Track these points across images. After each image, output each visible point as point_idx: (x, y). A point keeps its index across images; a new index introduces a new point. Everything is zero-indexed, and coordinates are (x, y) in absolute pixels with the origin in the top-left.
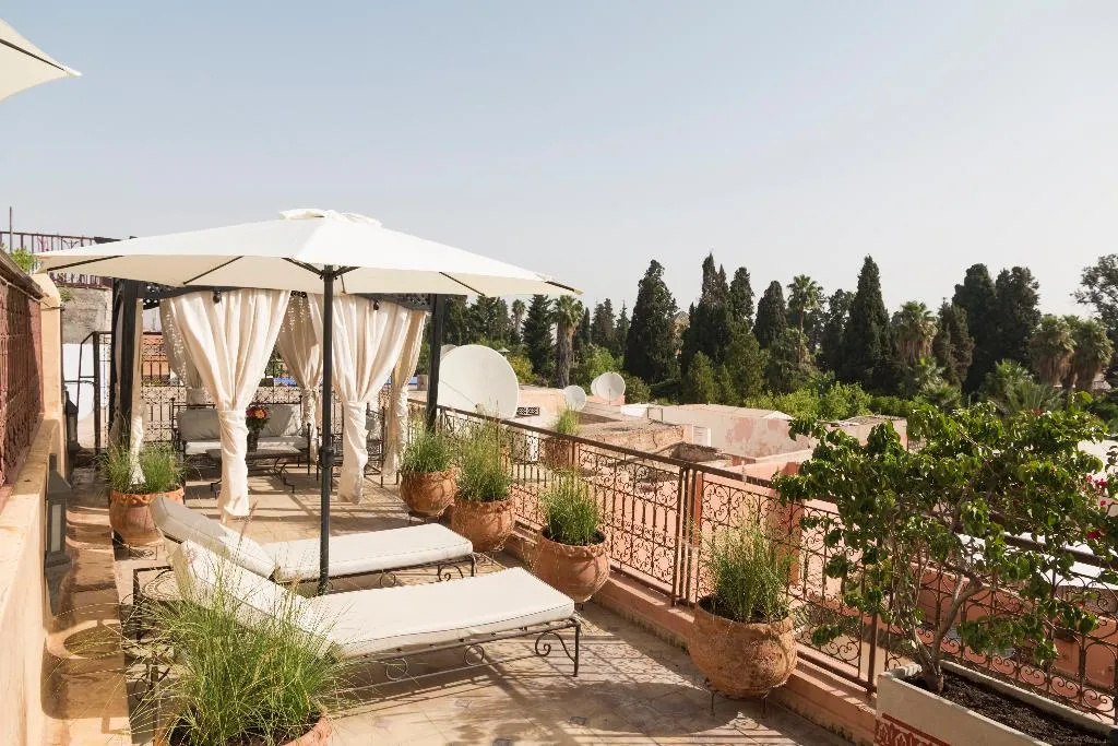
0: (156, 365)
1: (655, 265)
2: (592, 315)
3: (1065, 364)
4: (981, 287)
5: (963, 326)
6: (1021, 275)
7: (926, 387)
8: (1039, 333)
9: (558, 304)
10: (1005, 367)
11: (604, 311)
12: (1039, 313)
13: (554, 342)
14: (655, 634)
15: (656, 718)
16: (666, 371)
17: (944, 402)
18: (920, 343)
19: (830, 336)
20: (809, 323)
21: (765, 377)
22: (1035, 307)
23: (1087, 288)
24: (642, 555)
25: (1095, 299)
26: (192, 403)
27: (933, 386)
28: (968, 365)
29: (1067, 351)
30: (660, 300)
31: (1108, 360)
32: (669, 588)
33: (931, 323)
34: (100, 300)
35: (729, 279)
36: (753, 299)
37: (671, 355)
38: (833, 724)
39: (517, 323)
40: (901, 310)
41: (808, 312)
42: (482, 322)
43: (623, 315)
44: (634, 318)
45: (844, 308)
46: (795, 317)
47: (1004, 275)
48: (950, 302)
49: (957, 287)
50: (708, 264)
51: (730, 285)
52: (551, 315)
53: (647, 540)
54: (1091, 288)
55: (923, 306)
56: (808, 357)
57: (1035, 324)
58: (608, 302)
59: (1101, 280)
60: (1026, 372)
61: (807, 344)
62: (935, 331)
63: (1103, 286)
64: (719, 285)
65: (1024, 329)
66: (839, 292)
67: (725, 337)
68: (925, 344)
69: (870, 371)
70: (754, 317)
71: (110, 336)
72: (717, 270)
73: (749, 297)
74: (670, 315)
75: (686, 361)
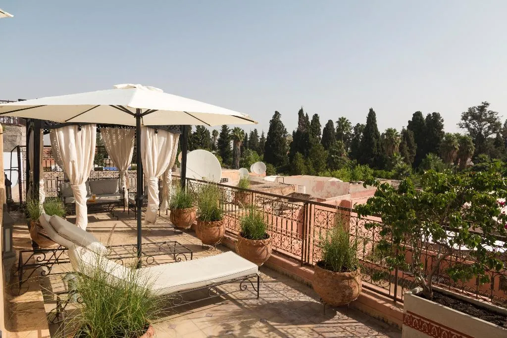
0: (48, 162)
1: (277, 113)
2: (248, 137)
3: (455, 155)
4: (419, 121)
5: (412, 139)
6: (436, 116)
7: (396, 166)
8: (444, 141)
9: (234, 131)
10: (430, 156)
11: (254, 134)
12: (444, 132)
13: (232, 149)
14: (294, 279)
15: (299, 318)
16: (283, 161)
17: (405, 172)
18: (394, 146)
19: (354, 144)
20: (345, 138)
21: (327, 163)
22: (442, 130)
23: (463, 121)
24: (286, 243)
25: (467, 126)
26: (67, 179)
27: (400, 165)
28: (414, 155)
29: (456, 149)
30: (279, 129)
31: (473, 152)
32: (300, 258)
33: (398, 137)
34: (19, 131)
35: (310, 119)
36: (321, 128)
37: (285, 154)
38: (379, 316)
39: (215, 140)
40: (385, 132)
41: (345, 133)
42: (199, 140)
43: (263, 136)
44: (268, 137)
45: (360, 132)
46: (339, 136)
47: (429, 116)
48: (406, 128)
49: (409, 122)
50: (301, 113)
51: (310, 122)
52: (230, 136)
53: (289, 236)
54: (465, 121)
55: (395, 130)
56: (345, 154)
57: (442, 137)
58: (256, 130)
59: (469, 117)
60: (439, 158)
61: (345, 148)
62: (400, 141)
63: (470, 121)
64: (305, 122)
65: (438, 140)
66: (358, 125)
67: (309, 145)
68: (396, 146)
69: (372, 159)
70: (321, 136)
71: (25, 148)
72: (305, 115)
73: (319, 127)
74: (284, 135)
75: (292, 156)
